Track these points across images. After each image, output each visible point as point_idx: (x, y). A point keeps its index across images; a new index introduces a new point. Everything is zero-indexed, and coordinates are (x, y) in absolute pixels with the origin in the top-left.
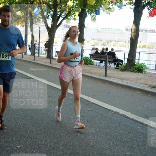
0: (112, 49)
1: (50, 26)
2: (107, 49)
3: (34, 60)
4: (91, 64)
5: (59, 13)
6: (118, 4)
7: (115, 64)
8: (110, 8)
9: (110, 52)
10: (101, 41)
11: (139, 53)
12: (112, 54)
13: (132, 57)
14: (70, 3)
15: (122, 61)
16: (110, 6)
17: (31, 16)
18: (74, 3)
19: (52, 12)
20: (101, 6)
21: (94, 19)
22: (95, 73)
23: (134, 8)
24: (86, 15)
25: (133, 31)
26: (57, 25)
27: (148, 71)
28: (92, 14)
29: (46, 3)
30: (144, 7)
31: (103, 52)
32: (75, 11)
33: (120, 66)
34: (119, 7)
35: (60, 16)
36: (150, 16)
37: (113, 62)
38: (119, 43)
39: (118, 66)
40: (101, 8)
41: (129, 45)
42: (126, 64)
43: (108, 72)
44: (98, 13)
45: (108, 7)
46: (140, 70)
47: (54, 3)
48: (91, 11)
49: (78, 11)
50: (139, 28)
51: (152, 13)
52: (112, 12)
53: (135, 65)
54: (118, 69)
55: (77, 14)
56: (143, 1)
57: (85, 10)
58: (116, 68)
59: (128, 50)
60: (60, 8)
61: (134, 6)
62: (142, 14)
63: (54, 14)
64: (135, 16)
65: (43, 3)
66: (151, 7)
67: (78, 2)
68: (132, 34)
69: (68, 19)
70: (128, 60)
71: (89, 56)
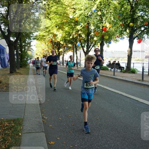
0: (118, 62)
1: (85, 51)
2: (115, 62)
3: (78, 68)
4: (108, 70)
5: (90, 44)
6: (120, 38)
7: (120, 70)
8: (117, 40)
9: (117, 63)
10: (114, 58)
11: (134, 63)
12: (118, 64)
13: (129, 65)
14: (95, 39)
15: (124, 68)
16: (117, 39)
17: (76, 46)
18: (97, 38)
19: (86, 44)
20: (112, 39)
21: (108, 46)
22: (109, 74)
23: (129, 39)
24: (104, 44)
25: (129, 51)
26: (89, 50)
27: (138, 73)
28: (107, 44)
29: (83, 40)
30: (134, 38)
31: (113, 63)
32: (98, 42)
33: (122, 70)
34: (121, 39)
35: (91, 45)
36: (138, 43)
37: (119, 68)
38: (124, 59)
39: (121, 70)
40: (112, 40)
41: (127, 59)
42: (126, 69)
43: (115, 73)
44: (110, 43)
45: (116, 39)
46: (134, 72)
47: (87, 39)
48: (106, 42)
49: (99, 42)
50: (132, 50)
51: (139, 41)
52: (118, 42)
53: (130, 69)
54: (122, 72)
55: (99, 44)
56: (134, 35)
57: (103, 41)
58: (120, 72)
59: (127, 62)
60: (90, 41)
61: (129, 38)
62: (133, 42)
63: (87, 45)
64: (130, 43)
65: (82, 39)
66: (138, 38)
67: (99, 38)
68: (129, 53)
69: (95, 47)
70: (127, 67)
71: (106, 66)
